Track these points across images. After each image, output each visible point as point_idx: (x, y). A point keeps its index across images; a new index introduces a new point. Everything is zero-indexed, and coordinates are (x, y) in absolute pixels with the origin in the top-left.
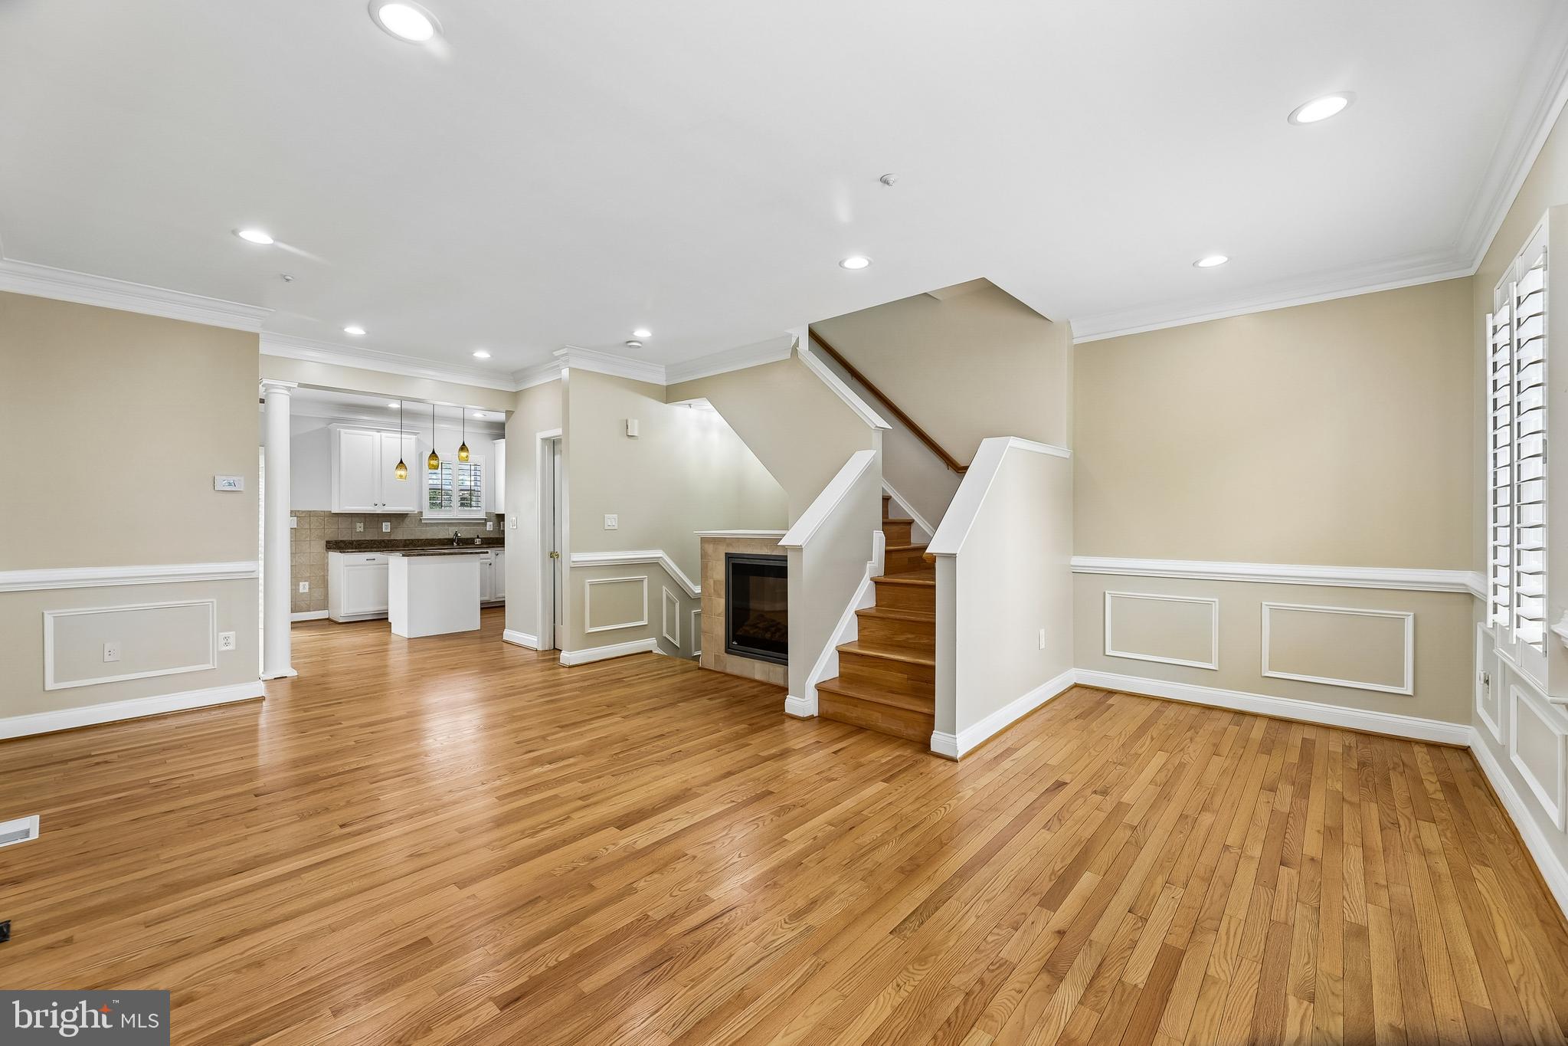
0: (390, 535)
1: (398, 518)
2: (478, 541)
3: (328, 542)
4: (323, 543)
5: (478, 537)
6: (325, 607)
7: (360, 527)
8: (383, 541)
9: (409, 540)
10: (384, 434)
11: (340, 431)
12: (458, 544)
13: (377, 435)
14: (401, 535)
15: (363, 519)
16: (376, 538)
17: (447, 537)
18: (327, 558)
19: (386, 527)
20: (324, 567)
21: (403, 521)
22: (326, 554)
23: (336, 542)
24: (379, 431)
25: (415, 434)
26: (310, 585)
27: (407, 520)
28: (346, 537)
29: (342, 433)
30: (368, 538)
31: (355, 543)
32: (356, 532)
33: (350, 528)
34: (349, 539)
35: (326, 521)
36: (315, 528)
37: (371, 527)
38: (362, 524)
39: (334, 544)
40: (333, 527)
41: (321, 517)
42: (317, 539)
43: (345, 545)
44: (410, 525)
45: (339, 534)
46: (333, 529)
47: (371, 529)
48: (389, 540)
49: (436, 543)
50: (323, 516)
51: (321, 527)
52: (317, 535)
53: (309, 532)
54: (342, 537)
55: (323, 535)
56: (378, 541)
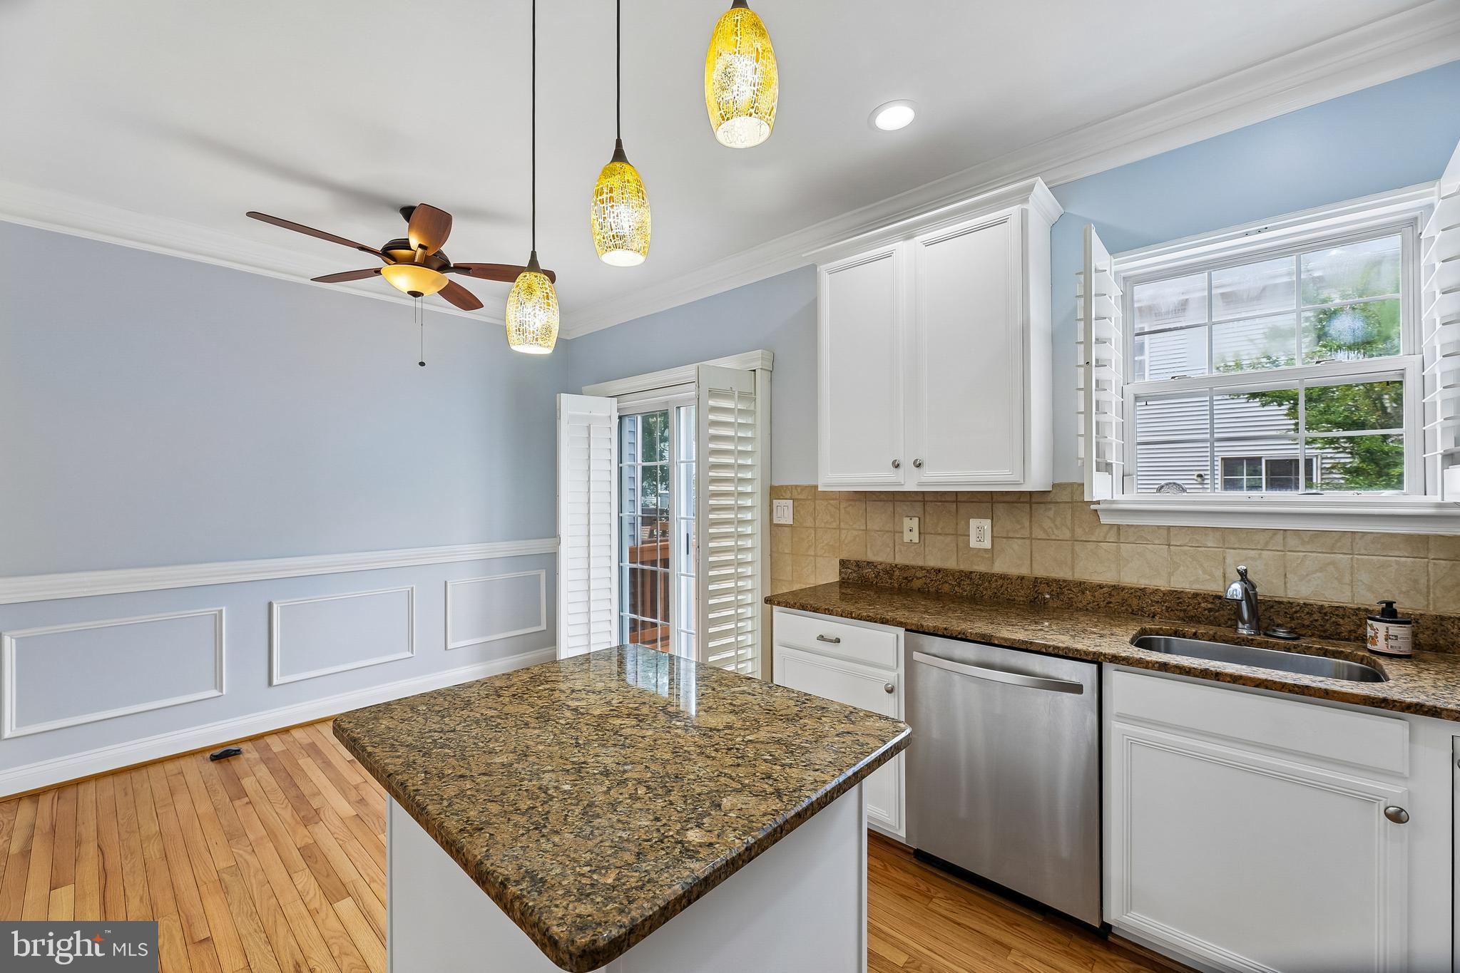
0: (989, 562)
1: (1014, 504)
7: (910, 529)
8: (969, 575)
14: (1021, 563)
15: (917, 509)
16: (951, 564)
19: (980, 532)
21: (1031, 515)
23: (862, 564)
27: (1047, 512)
28: (879, 551)
30: (933, 562)
31: (897, 573)
32: (903, 544)
33: (891, 532)
34: (890, 560)
35: (843, 511)
36: (823, 525)
37: (940, 532)
38: (915, 523)
39: (855, 571)
40: (854, 526)
41: (833, 499)
42: (826, 555)
43: (876, 577)
44: (1056, 532)
45: (869, 546)
46: (855, 533)
47: (940, 538)
48: (983, 576)
49: (1156, 608)
50: (836, 499)
51: (834, 525)
52: (827, 544)
53: (813, 535)
54: (874, 555)
55: (838, 544)
56: (953, 575)
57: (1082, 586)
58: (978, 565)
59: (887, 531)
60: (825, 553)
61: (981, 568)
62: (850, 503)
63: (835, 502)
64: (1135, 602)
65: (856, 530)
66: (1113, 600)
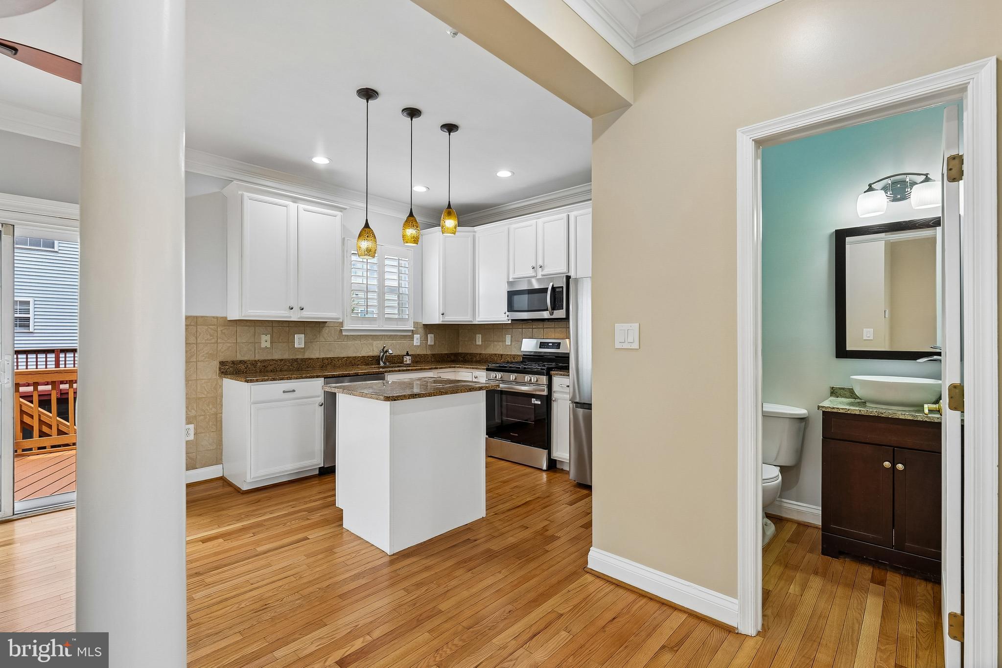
0: (304, 353)
1: (313, 328)
2: (408, 360)
3: (222, 363)
4: (216, 365)
5: (408, 354)
6: (218, 460)
7: (265, 341)
8: (296, 360)
9: (327, 359)
10: (302, 206)
11: (242, 196)
12: (384, 363)
13: (293, 206)
14: (317, 352)
15: (270, 329)
16: (286, 356)
17: (371, 354)
18: (221, 386)
19: (299, 341)
20: (217, 400)
21: (320, 332)
22: (219, 381)
23: (233, 362)
24: (295, 200)
25: (341, 209)
26: (196, 429)
27: (325, 331)
28: (246, 354)
29: (245, 198)
30: (277, 356)
31: (259, 364)
32: (261, 349)
33: (253, 343)
34: (252, 358)
35: (219, 332)
36: (204, 341)
37: (281, 341)
38: (268, 337)
39: (231, 367)
40: (229, 341)
41: (213, 325)
42: (207, 360)
43: (246, 368)
44: (329, 339)
45: (238, 352)
46: (229, 345)
47: (281, 344)
48: (302, 360)
49: (359, 363)
50: (215, 325)
51: (213, 341)
52: (207, 353)
53: (195, 348)
54: (242, 356)
55: (215, 353)
56: (289, 361)
57: (339, 359)
58: (299, 355)
59: (251, 343)
60: (205, 359)
61: (300, 356)
62: (226, 327)
63: (214, 326)
64: (353, 362)
65: (230, 343)
66: (348, 362)
